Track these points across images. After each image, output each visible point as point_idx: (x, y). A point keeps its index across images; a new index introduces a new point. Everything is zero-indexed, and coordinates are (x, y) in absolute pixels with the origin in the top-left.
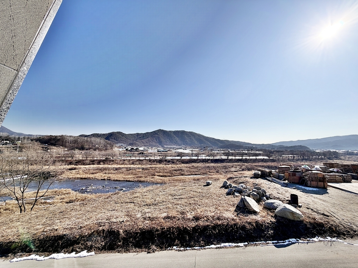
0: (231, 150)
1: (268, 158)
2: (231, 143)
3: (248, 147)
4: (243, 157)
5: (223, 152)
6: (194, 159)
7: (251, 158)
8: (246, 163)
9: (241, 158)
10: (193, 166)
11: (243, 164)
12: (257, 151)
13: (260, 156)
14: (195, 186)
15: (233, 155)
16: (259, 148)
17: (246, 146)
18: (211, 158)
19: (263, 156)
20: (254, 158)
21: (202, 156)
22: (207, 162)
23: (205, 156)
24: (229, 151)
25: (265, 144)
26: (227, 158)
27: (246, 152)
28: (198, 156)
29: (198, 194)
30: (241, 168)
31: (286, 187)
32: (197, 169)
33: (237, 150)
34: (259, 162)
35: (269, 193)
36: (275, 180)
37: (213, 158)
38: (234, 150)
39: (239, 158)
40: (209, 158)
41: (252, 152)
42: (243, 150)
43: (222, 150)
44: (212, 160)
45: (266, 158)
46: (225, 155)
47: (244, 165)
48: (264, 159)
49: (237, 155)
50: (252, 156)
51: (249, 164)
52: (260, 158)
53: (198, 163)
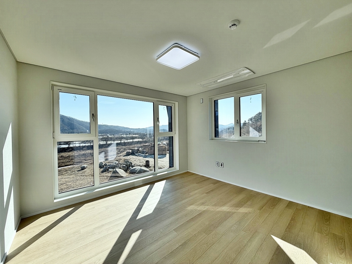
0: (110, 135)
1: (142, 140)
2: (110, 128)
3: (127, 131)
4: (122, 141)
5: (101, 137)
6: (64, 148)
7: (129, 141)
8: (124, 146)
9: (119, 142)
10: (62, 156)
11: (121, 148)
12: (134, 134)
13: (136, 139)
14: (67, 174)
15: (112, 139)
16: (136, 132)
17: (125, 131)
18: (86, 145)
19: (138, 139)
20: (131, 141)
21: (75, 144)
22: (82, 149)
23: (79, 144)
24: (108, 136)
25: (141, 128)
26: (105, 143)
27: (125, 136)
28: (69, 144)
29: (71, 179)
30: (119, 151)
31: (145, 158)
32: (69, 159)
33: (116, 134)
34: (135, 144)
35: (134, 164)
36: (140, 155)
37: (89, 144)
38: (113, 135)
39: (117, 142)
40: (84, 145)
41: (130, 136)
42: (122, 135)
43: (101, 136)
44: (88, 147)
45: (140, 140)
46: (104, 141)
47: (123, 148)
48: (139, 141)
49: (116, 139)
50: (129, 140)
51: (127, 146)
52: (136, 141)
53: (69, 151)
